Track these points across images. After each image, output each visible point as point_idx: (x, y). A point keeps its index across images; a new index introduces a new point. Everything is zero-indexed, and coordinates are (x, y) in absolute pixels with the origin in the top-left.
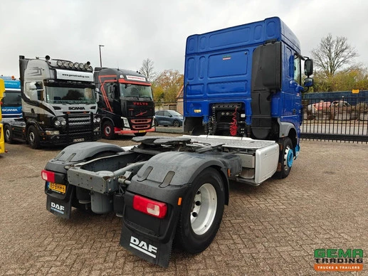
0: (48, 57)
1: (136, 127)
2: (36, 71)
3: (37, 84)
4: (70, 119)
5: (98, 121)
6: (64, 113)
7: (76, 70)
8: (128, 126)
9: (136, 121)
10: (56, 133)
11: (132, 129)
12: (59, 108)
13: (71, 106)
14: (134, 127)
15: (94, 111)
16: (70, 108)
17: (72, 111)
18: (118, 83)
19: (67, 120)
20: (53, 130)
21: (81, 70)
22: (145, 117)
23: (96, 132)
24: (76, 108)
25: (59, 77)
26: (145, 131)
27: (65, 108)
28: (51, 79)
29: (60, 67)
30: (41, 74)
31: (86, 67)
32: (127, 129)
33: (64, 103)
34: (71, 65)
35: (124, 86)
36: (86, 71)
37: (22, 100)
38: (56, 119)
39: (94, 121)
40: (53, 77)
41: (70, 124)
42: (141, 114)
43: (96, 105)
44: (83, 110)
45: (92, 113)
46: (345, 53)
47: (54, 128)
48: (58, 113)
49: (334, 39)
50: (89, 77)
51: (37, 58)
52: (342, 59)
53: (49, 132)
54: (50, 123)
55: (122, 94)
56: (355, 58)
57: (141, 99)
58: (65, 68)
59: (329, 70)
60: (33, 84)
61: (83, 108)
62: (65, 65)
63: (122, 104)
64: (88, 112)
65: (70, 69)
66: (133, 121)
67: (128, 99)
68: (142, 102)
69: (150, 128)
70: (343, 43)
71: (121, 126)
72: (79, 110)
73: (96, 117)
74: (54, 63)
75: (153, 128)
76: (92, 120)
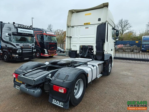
0: (14, 23)
1: (50, 53)
2: (9, 28)
3: (8, 34)
4: (23, 50)
5: (35, 51)
6: (20, 47)
7: (26, 29)
8: (47, 53)
9: (50, 51)
10: (17, 56)
11: (48, 54)
12: (19, 45)
13: (24, 44)
14: (49, 53)
15: (33, 46)
16: (23, 45)
17: (24, 46)
18: (43, 35)
19: (22, 50)
20: (16, 54)
21: (28, 29)
22: (54, 49)
23: (34, 55)
24: (26, 45)
25: (19, 32)
26: (53, 55)
27: (21, 45)
28: (15, 32)
29: (19, 27)
30: (11, 30)
31: (30, 28)
32: (46, 54)
33: (20, 43)
34: (24, 27)
35: (46, 36)
36: (30, 29)
37: (1, 41)
38: (17, 50)
39: (33, 51)
40: (16, 31)
41: (23, 52)
42: (52, 48)
43: (34, 44)
44: (29, 46)
45: (32, 47)
46: (127, 26)
47: (16, 53)
48: (18, 47)
49: (124, 20)
50: (32, 32)
51: (9, 23)
52: (126, 28)
53: (14, 55)
54: (14, 51)
55: (45, 40)
56: (131, 28)
57: (52, 42)
58: (21, 28)
59: (122, 32)
60: (7, 34)
61: (29, 45)
62: (21, 26)
63: (45, 43)
64: (31, 47)
65: (24, 28)
66: (49, 51)
67: (47, 41)
68: (53, 43)
69: (56, 54)
70: (127, 22)
71: (44, 53)
72: (27, 46)
73: (34, 49)
74: (17, 26)
75: (57, 54)
76: (32, 50)
